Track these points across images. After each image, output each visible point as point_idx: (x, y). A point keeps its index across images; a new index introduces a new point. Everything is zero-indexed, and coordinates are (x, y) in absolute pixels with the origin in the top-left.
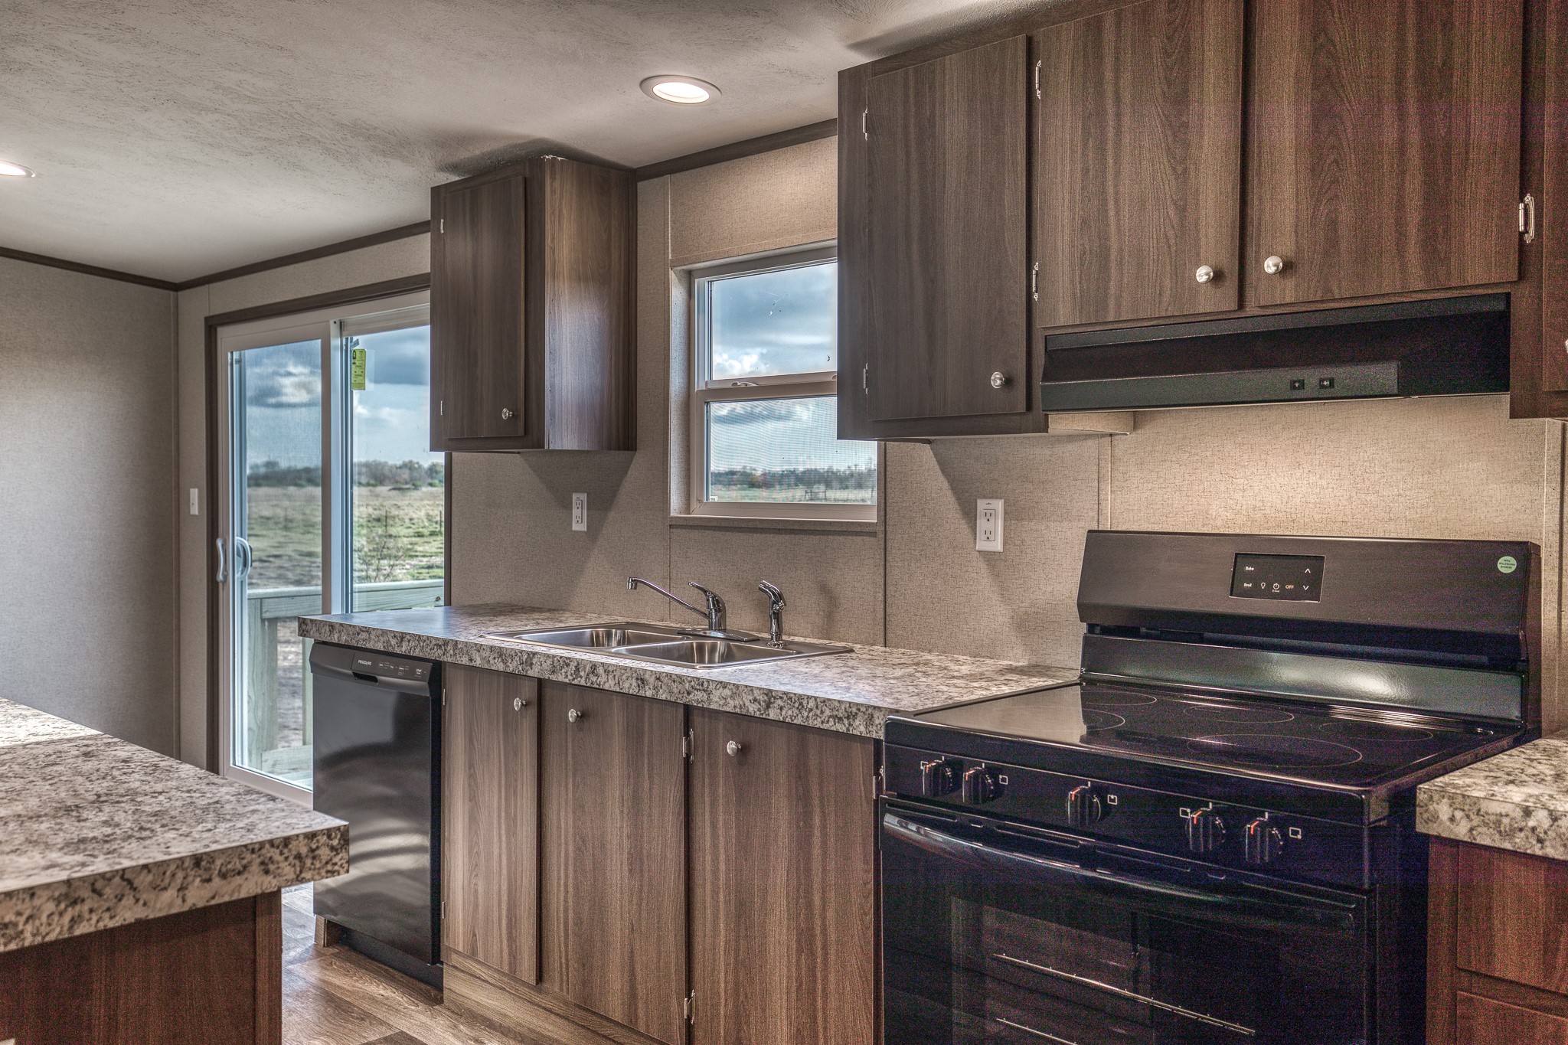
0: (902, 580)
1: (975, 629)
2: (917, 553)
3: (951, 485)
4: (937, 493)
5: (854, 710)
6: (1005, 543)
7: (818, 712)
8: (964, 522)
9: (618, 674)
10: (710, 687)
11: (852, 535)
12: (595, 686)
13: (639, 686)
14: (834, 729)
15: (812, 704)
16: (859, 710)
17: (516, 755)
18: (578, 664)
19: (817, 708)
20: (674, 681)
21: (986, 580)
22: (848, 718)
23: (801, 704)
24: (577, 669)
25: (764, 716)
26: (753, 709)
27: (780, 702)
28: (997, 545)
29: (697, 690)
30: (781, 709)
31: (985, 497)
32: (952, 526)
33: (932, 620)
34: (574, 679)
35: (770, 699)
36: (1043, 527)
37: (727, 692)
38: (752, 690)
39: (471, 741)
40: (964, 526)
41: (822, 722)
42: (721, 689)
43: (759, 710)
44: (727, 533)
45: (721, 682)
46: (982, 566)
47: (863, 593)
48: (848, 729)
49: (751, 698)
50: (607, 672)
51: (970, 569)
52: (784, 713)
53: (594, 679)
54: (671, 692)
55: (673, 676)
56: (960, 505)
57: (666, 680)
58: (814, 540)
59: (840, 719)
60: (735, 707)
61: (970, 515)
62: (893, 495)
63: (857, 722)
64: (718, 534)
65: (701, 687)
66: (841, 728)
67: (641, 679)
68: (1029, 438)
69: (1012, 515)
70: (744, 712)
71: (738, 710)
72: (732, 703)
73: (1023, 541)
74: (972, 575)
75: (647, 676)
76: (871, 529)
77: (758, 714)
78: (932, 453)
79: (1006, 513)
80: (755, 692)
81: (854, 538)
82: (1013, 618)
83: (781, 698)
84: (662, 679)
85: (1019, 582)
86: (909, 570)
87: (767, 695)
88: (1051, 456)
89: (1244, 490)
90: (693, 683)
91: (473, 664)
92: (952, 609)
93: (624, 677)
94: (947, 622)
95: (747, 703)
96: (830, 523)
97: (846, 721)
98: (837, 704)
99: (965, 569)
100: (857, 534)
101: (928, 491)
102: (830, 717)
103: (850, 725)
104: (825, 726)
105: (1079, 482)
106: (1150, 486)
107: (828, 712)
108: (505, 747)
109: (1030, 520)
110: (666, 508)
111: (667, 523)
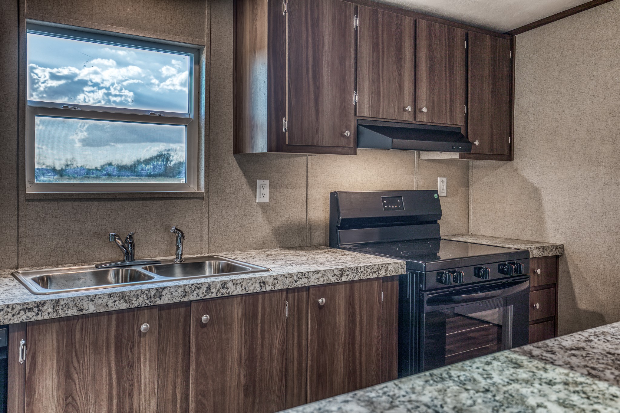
0: (218, 219)
1: (256, 237)
2: (226, 205)
3: (244, 174)
4: (237, 177)
5: (381, 267)
6: (270, 198)
7: (365, 272)
8: (250, 190)
9: (244, 284)
10: (310, 275)
11: (187, 199)
12: (225, 295)
13: (261, 286)
14: (372, 277)
15: (362, 269)
16: (382, 266)
17: (131, 366)
18: (210, 285)
19: (365, 270)
20: (286, 278)
21: (261, 215)
22: (378, 271)
23: (357, 271)
24: (209, 288)
25: (339, 281)
26: (333, 279)
27: (347, 273)
28: (266, 200)
29: (302, 278)
30: (348, 275)
31: (260, 179)
32: (245, 192)
33: (234, 236)
34: (205, 296)
35: (342, 273)
36: (286, 191)
37: (320, 275)
38: (333, 271)
39: (68, 376)
40: (250, 192)
41: (367, 276)
42: (316, 274)
43: (337, 279)
44: (87, 203)
45: (316, 271)
46: (259, 209)
47: (194, 228)
48: (378, 276)
49: (333, 274)
50: (235, 284)
51: (253, 211)
52: (349, 277)
53: (223, 291)
54: (285, 284)
55: (286, 275)
56: (248, 182)
57: (281, 278)
58: (161, 203)
59: (375, 272)
60: (324, 281)
61: (253, 187)
62: (213, 178)
63: (382, 271)
64: (77, 203)
65: (304, 277)
66: (375, 276)
67: (263, 282)
68: (280, 154)
69: (273, 187)
70: (329, 282)
71: (325, 282)
72: (322, 279)
73: (277, 197)
74: (254, 214)
75: (267, 280)
76: (201, 195)
77: (336, 281)
78: (234, 159)
79: (270, 186)
80: (335, 271)
81: (188, 200)
82: (273, 230)
83: (348, 270)
84: (278, 278)
85: (275, 215)
86: (222, 214)
87: (341, 271)
88: (289, 162)
89: (352, 176)
90: (299, 276)
91: (84, 312)
92: (244, 230)
93: (250, 284)
94: (242, 236)
95: (331, 277)
96: (174, 193)
97: (377, 273)
98: (373, 266)
99: (251, 211)
100: (190, 198)
101: (233, 176)
102: (371, 272)
103: (379, 273)
104: (368, 277)
105: (299, 173)
106: (324, 175)
107: (369, 271)
108: (117, 366)
109: (280, 188)
110: (21, 187)
111: (22, 198)
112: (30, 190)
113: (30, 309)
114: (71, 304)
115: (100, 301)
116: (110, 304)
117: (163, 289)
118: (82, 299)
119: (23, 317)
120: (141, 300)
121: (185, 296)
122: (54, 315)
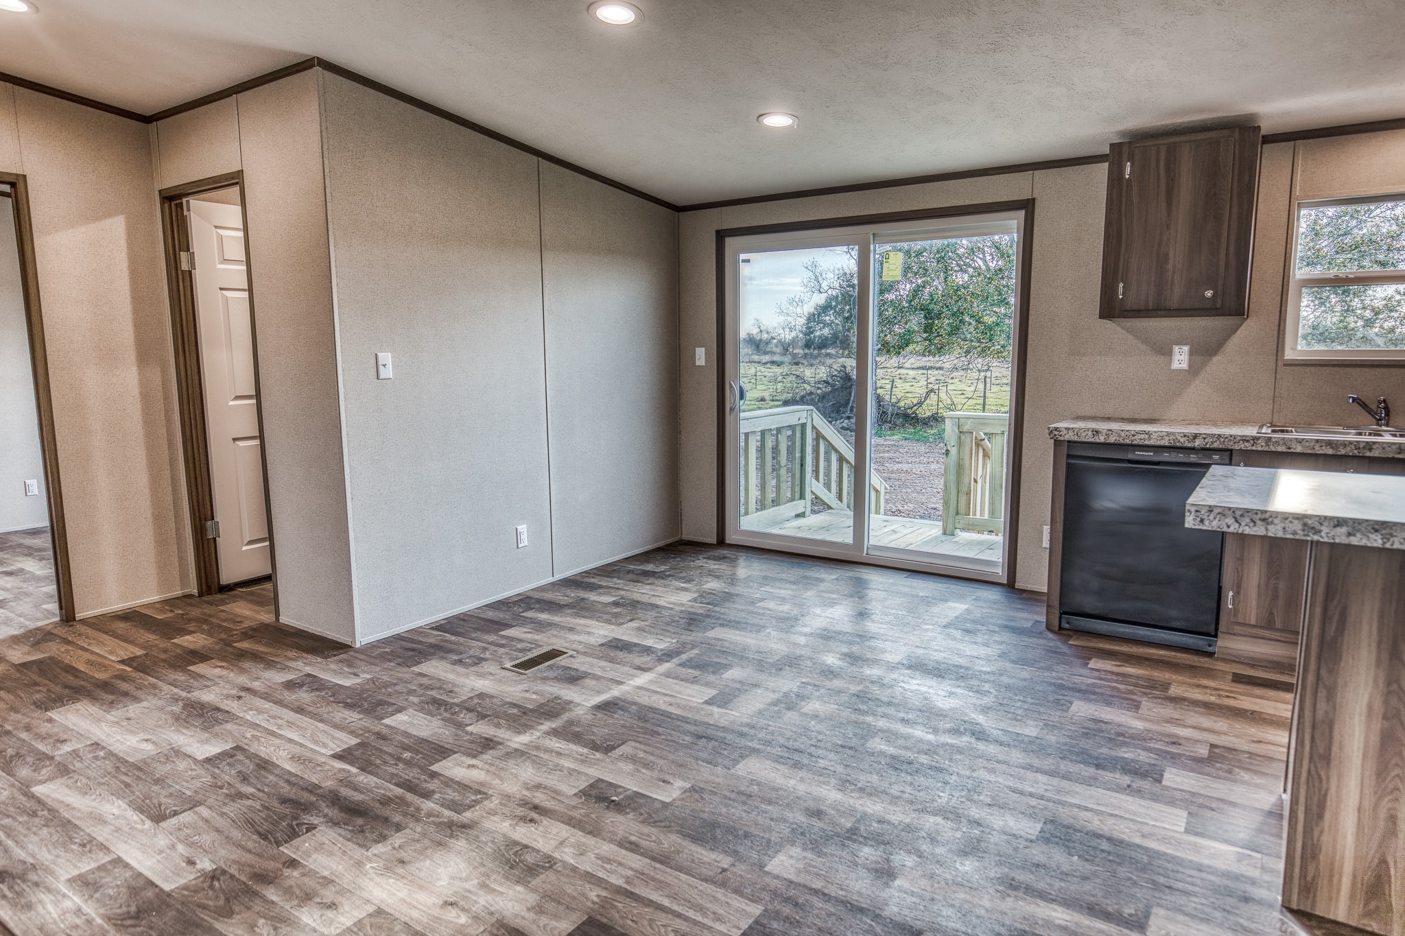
110: (1279, 354)
111: (1280, 363)
112: (1289, 355)
113: (1248, 441)
114: (1281, 442)
115: (1307, 444)
116: (1317, 447)
117: (1374, 443)
118: (1291, 440)
119: (1242, 446)
120: (1348, 449)
121: (1399, 453)
122: (1266, 449)
